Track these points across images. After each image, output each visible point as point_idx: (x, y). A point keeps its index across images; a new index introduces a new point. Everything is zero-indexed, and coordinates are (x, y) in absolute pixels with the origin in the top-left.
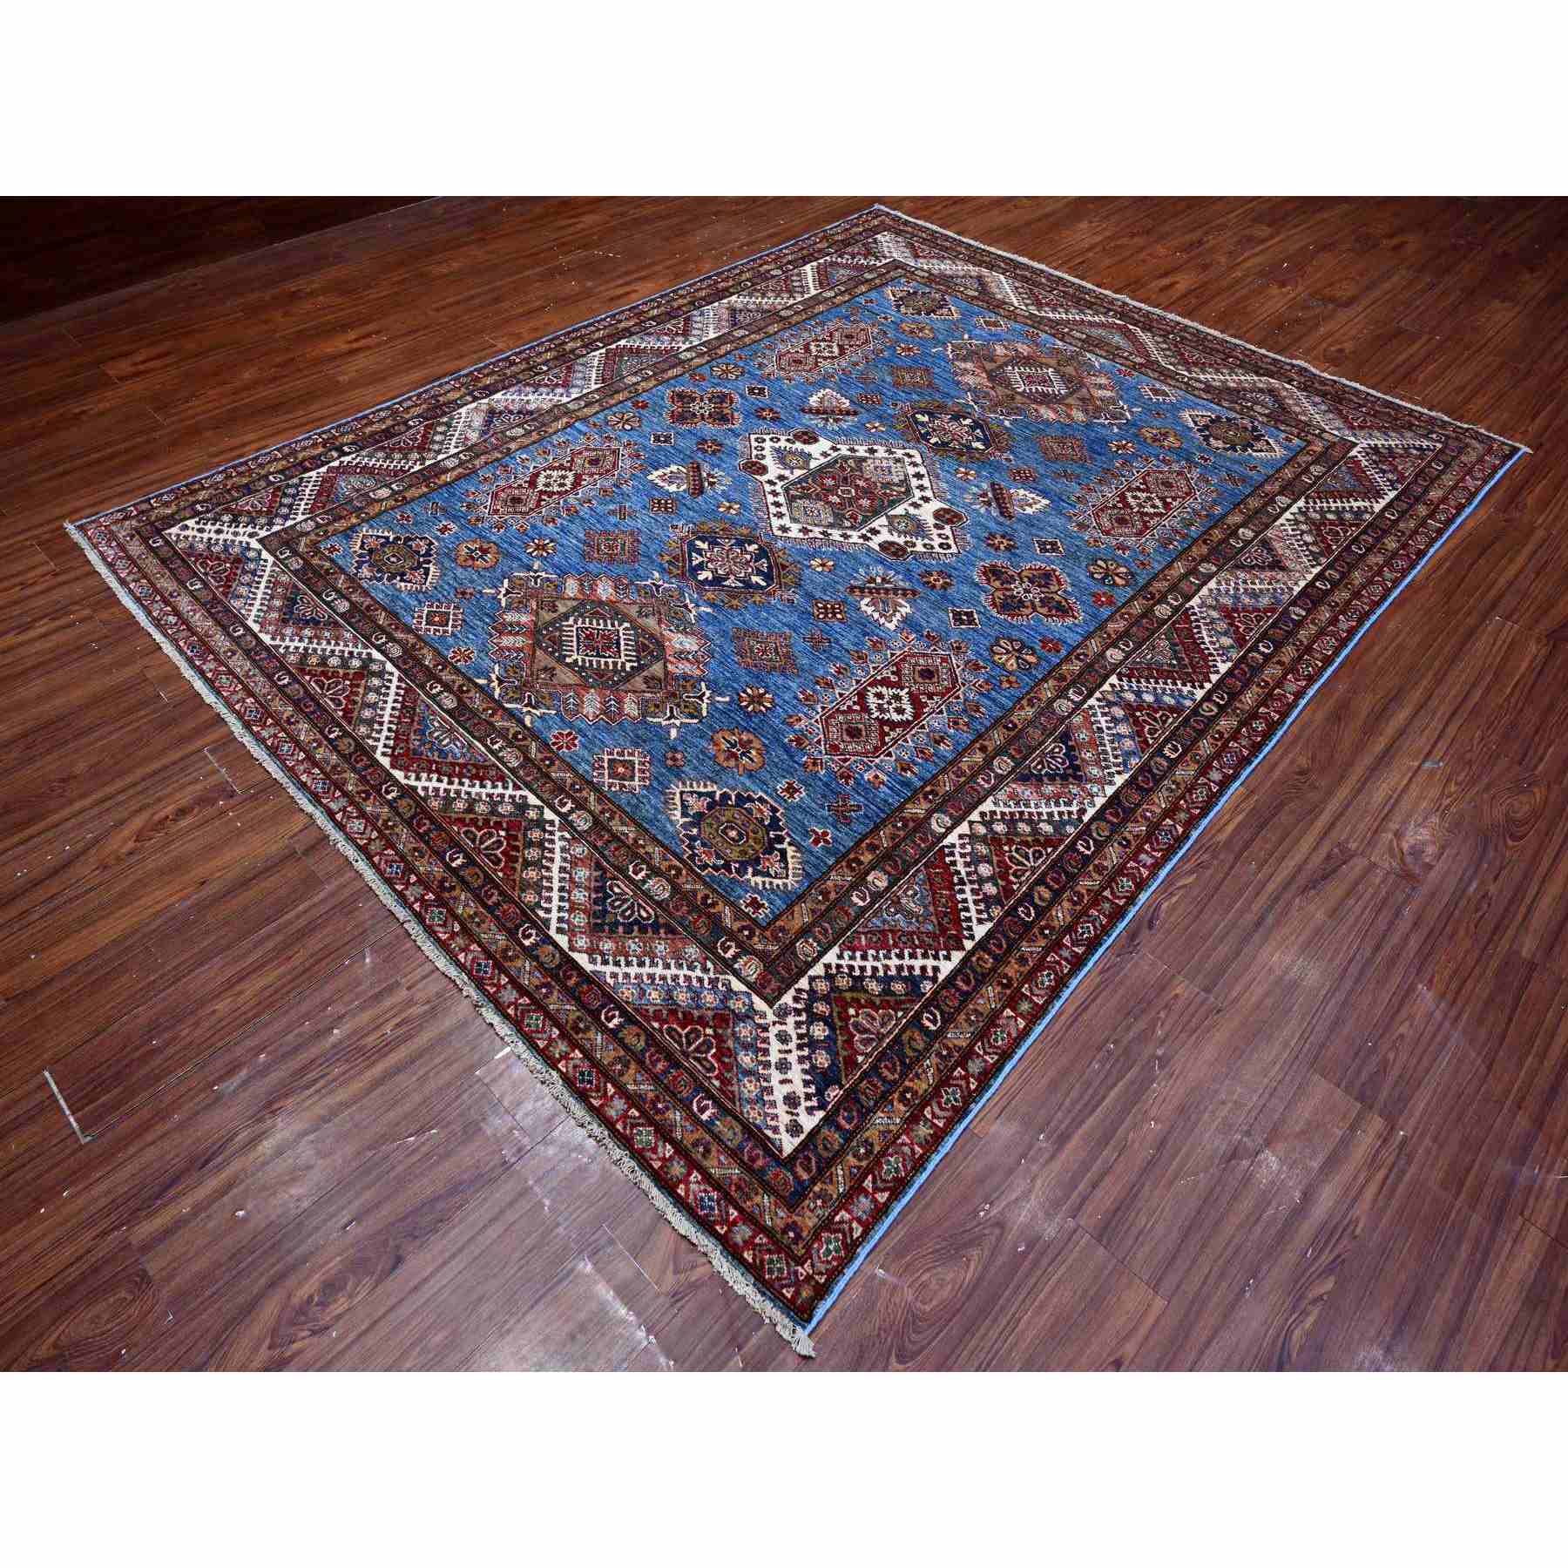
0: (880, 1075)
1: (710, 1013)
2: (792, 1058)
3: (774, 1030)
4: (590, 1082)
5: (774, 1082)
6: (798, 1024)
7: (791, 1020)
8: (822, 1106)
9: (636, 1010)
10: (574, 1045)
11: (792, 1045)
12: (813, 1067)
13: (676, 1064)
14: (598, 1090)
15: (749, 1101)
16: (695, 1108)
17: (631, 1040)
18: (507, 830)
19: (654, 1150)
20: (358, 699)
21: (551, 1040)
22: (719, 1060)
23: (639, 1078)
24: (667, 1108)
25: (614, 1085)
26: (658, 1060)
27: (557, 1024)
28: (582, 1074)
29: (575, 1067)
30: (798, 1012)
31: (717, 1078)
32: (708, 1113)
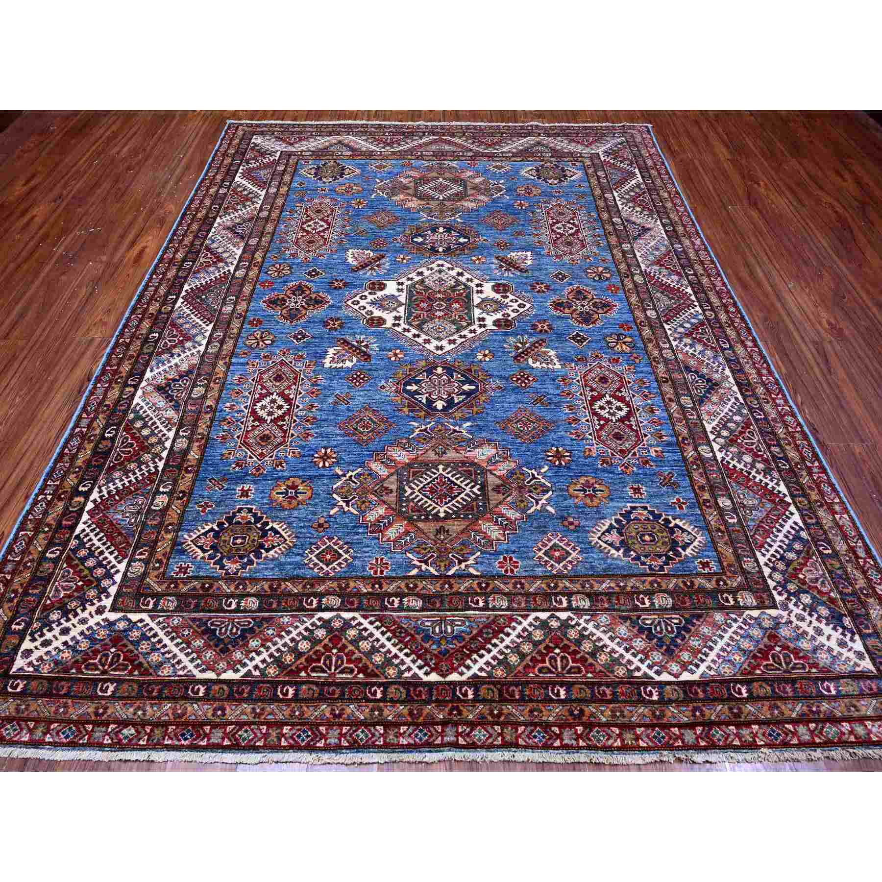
0: (846, 594)
1: (766, 640)
2: (815, 623)
3: (793, 619)
4: (779, 735)
5: (827, 643)
6: (796, 605)
7: (791, 606)
8: (853, 634)
9: (742, 674)
10: (748, 724)
11: (808, 618)
12: (827, 619)
13: (793, 681)
14: (787, 735)
15: (833, 663)
16: (826, 693)
17: (761, 692)
18: (557, 646)
19: (843, 734)
20: (357, 655)
21: (738, 735)
22: (800, 658)
23: (790, 706)
24: (818, 707)
25: (788, 723)
26: (784, 688)
27: (728, 724)
28: (770, 735)
29: (764, 735)
30: (788, 599)
31: (810, 667)
32: (832, 689)
